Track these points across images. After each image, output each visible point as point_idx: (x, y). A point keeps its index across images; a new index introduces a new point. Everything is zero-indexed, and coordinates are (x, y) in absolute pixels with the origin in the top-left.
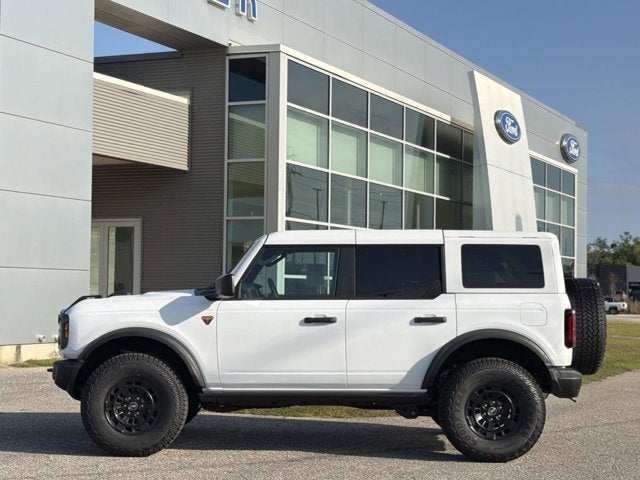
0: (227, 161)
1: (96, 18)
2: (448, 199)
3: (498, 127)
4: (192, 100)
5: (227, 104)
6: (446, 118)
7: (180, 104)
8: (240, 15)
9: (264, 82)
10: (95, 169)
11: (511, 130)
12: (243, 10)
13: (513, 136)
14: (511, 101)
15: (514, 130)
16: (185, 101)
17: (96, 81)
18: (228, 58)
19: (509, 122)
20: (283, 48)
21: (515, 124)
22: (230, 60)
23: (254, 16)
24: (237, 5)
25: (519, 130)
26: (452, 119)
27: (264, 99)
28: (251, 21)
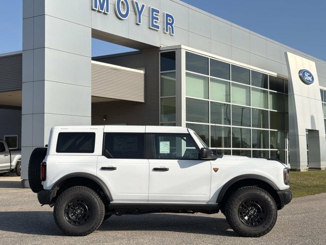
0: (160, 97)
1: (93, 37)
2: (276, 111)
3: (300, 77)
4: (146, 71)
5: (160, 72)
6: (275, 74)
7: (141, 74)
8: (166, 33)
9: (175, 60)
10: (93, 104)
11: (308, 78)
12: (167, 31)
13: (309, 81)
14: (310, 65)
15: (310, 78)
16: (142, 72)
17: (93, 64)
18: (160, 52)
19: (306, 75)
20: (182, 47)
21: (310, 75)
22: (161, 53)
23: (173, 33)
24: (164, 29)
25: (313, 79)
26: (278, 74)
27: (175, 69)
28: (172, 35)
